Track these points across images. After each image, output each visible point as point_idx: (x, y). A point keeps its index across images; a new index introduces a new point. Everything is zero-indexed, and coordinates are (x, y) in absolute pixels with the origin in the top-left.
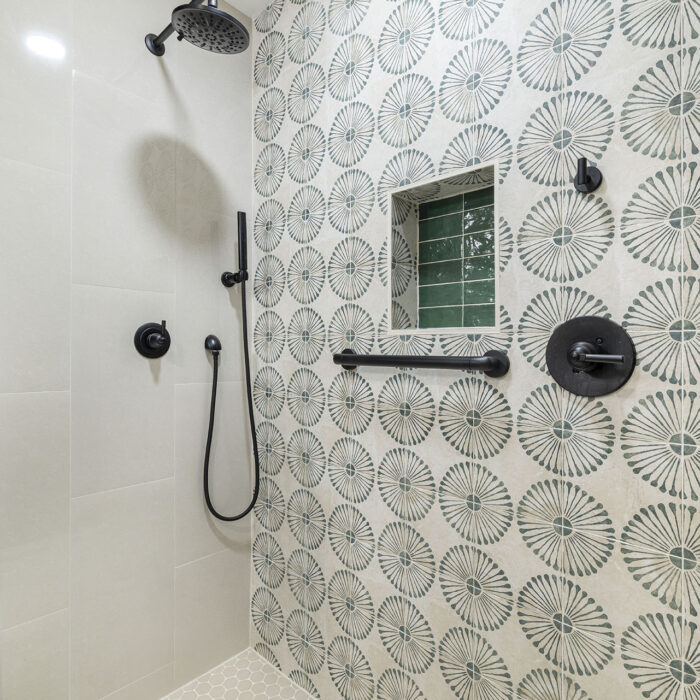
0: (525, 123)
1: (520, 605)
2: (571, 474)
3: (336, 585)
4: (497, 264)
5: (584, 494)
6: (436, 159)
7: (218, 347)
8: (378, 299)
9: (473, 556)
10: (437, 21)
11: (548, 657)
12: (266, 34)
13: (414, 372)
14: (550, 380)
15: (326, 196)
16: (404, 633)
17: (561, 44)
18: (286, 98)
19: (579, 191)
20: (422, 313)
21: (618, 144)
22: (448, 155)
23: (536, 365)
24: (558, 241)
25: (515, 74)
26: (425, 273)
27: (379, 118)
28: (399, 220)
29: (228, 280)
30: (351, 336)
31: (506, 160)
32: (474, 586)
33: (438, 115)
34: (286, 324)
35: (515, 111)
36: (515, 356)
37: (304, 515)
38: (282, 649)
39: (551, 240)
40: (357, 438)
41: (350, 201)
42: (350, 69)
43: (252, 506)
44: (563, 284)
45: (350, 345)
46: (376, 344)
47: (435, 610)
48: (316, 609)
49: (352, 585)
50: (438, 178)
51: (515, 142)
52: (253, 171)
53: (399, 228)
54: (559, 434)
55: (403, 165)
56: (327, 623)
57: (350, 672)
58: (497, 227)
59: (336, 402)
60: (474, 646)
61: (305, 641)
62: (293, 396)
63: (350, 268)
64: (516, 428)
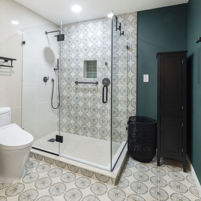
0: (100, 56)
1: (99, 111)
4: (97, 71)
6: (90, 57)
8: (81, 74)
9: (94, 106)
11: (102, 115)
13: (87, 84)
14: (102, 85)
16: (85, 119)
17: (104, 48)
20: (87, 76)
21: (109, 61)
23: (101, 83)
25: (99, 50)
26: (88, 71)
27: (82, 50)
28: (84, 64)
30: (77, 79)
32: (94, 110)
34: (65, 77)
35: (99, 54)
36: (99, 82)
37: (68, 107)
39: (103, 69)
40: (78, 94)
41: (77, 60)
43: (58, 107)
44: (104, 74)
45: (77, 81)
46: (81, 80)
48: (70, 120)
50: (90, 60)
51: (99, 58)
55: (85, 57)
56: (72, 122)
57: (76, 127)
58: (97, 67)
59: (74, 89)
60: (94, 117)
61: (68, 126)
62: (66, 88)
63: (77, 69)
64: (99, 90)
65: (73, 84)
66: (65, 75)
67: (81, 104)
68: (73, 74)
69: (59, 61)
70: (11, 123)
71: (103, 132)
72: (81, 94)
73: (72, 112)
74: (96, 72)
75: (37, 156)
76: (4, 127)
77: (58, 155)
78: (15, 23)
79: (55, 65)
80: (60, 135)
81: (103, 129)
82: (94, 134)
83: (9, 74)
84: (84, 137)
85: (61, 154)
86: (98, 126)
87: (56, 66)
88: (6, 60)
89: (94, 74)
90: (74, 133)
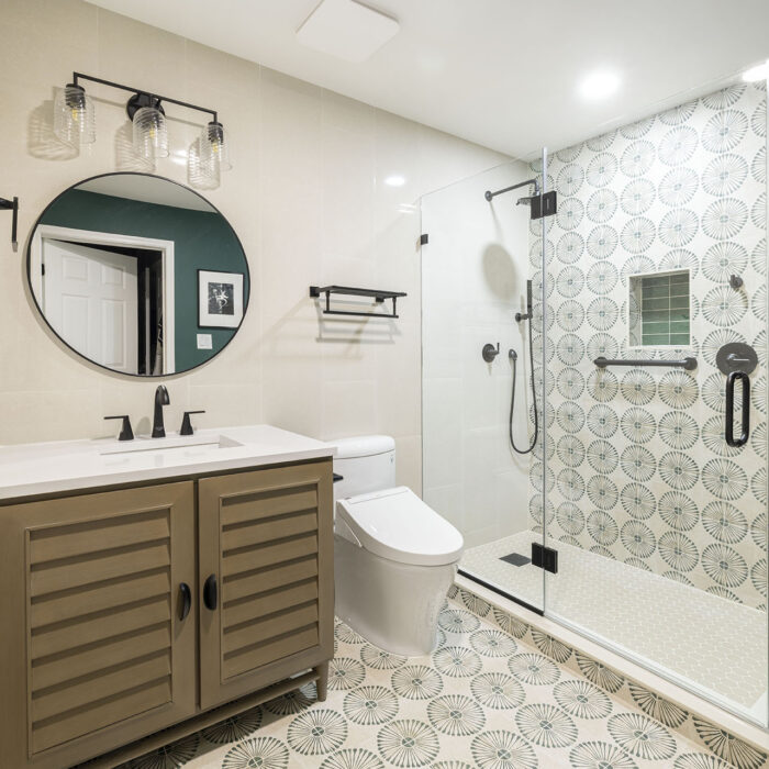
0: (706, 252)
1: (703, 475)
3: (593, 484)
4: (691, 315)
6: (657, 262)
7: (515, 356)
8: (621, 331)
9: (677, 456)
10: (657, 194)
11: (717, 496)
13: (644, 368)
14: (718, 371)
15: (585, 273)
16: (637, 500)
17: (724, 219)
19: (732, 287)
20: (643, 337)
21: (750, 269)
22: (663, 261)
23: (711, 364)
24: (722, 308)
25: (700, 229)
26: (646, 315)
27: (621, 236)
28: (633, 289)
30: (603, 349)
31: (696, 268)
32: (678, 470)
33: (657, 240)
34: (556, 343)
35: (700, 245)
36: (700, 360)
37: (569, 449)
39: (718, 307)
40: (607, 404)
41: (602, 278)
43: (532, 447)
44: (724, 328)
45: (602, 355)
46: (620, 355)
47: (657, 486)
48: (578, 499)
49: (604, 482)
50: (657, 272)
51: (700, 260)
52: (529, 253)
53: (633, 294)
54: (722, 395)
55: (637, 263)
56: (587, 505)
57: (602, 528)
58: (691, 298)
59: (592, 385)
60: (678, 499)
61: (570, 518)
62: (561, 382)
63: (602, 313)
64: (700, 394)
65: (588, 368)
66: (556, 334)
67: (620, 442)
68: (586, 333)
69: (534, 288)
70: (397, 486)
71: (724, 565)
72: (620, 407)
73: (586, 472)
74: (688, 318)
75: (471, 600)
76: (374, 495)
77: (541, 613)
78: (395, 181)
79: (519, 303)
80: (546, 546)
81: (725, 553)
82: (679, 566)
83: (387, 338)
84: (636, 571)
85: (548, 612)
86: (700, 537)
87: (523, 307)
88: (380, 297)
89: (675, 327)
90: (592, 549)
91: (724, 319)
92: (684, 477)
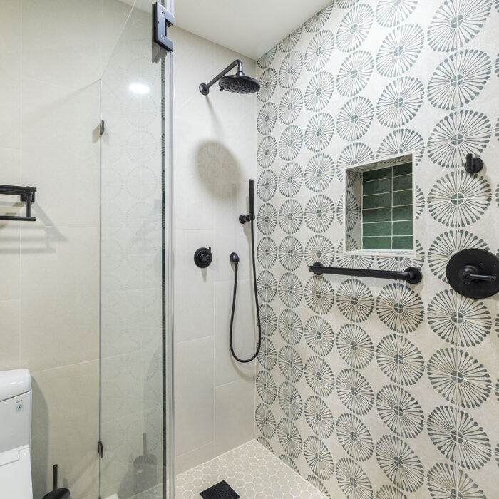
0: (433, 129)
1: (429, 424)
2: (463, 345)
3: (309, 405)
4: (414, 215)
5: (471, 358)
6: (375, 149)
7: (237, 260)
8: (337, 232)
9: (398, 392)
10: (375, 65)
11: (447, 456)
12: (265, 70)
13: (360, 278)
14: (449, 287)
15: (304, 169)
16: (353, 436)
17: (457, 81)
18: (278, 109)
19: (468, 172)
20: (364, 240)
21: (494, 144)
22: (382, 147)
23: (440, 277)
24: (455, 202)
25: (426, 99)
26: (367, 215)
27: (337, 123)
28: (350, 184)
29: (243, 220)
30: (319, 254)
31: (420, 151)
32: (399, 410)
33: (375, 122)
34: (278, 246)
35: (426, 121)
36: (426, 271)
37: (289, 361)
38: (274, 441)
39: (450, 201)
40: (323, 316)
41: (319, 173)
42: (318, 92)
43: (256, 354)
44: (457, 229)
45: (319, 260)
46: (336, 260)
47: (374, 424)
48: (296, 418)
49: (320, 406)
50: (375, 161)
51: (426, 140)
52: (256, 153)
53: (350, 189)
54: (455, 320)
55: (354, 152)
57: (318, 457)
58: (414, 194)
59: (310, 294)
61: (289, 437)
62: (282, 289)
63: (319, 213)
64: (426, 316)
65: (305, 275)
66: (278, 236)
67: (336, 362)
68: (304, 235)
69: (260, 188)
72: (335, 321)
74: (411, 217)
83: (42, 245)
89: (398, 228)
90: (309, 478)
91: (457, 218)
92: (405, 419)
